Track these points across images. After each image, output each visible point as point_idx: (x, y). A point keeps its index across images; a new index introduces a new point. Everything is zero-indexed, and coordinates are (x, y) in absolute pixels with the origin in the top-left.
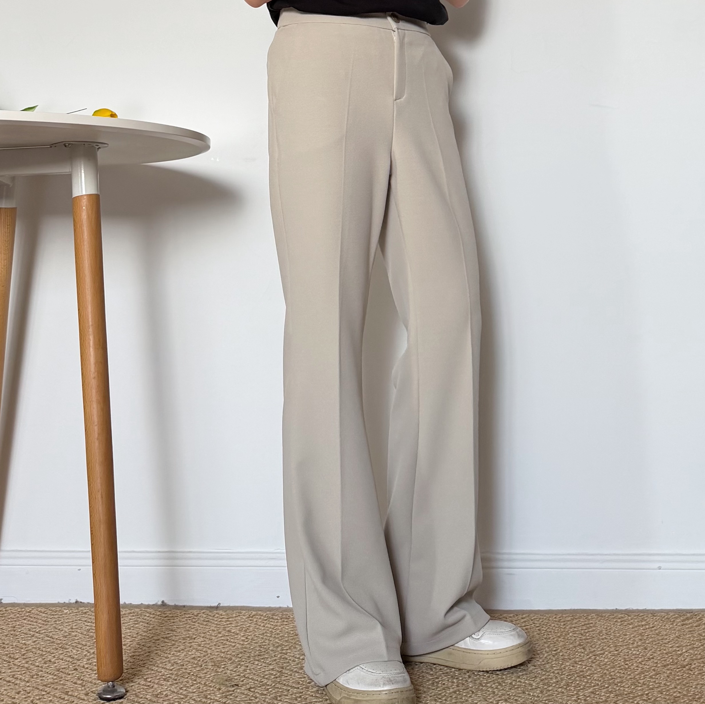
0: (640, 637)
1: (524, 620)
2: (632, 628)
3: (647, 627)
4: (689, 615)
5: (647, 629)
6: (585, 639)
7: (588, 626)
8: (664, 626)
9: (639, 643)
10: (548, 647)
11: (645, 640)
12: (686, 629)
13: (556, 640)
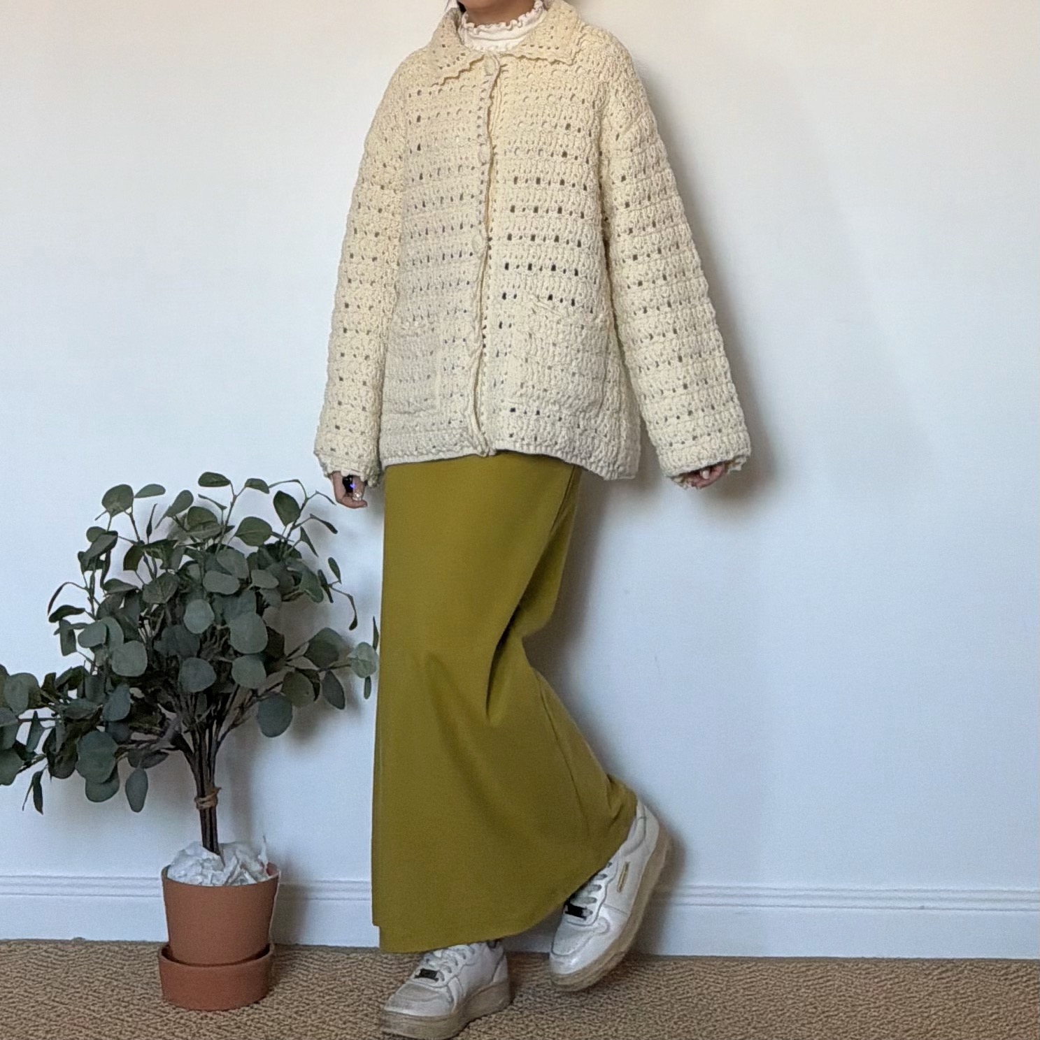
0: (884, 995)
1: (748, 970)
2: (878, 983)
3: (896, 980)
4: (949, 966)
5: (895, 984)
6: (819, 997)
7: (825, 979)
8: (917, 980)
9: (882, 1003)
10: (775, 1006)
11: (890, 998)
12: (943, 984)
13: (786, 998)
